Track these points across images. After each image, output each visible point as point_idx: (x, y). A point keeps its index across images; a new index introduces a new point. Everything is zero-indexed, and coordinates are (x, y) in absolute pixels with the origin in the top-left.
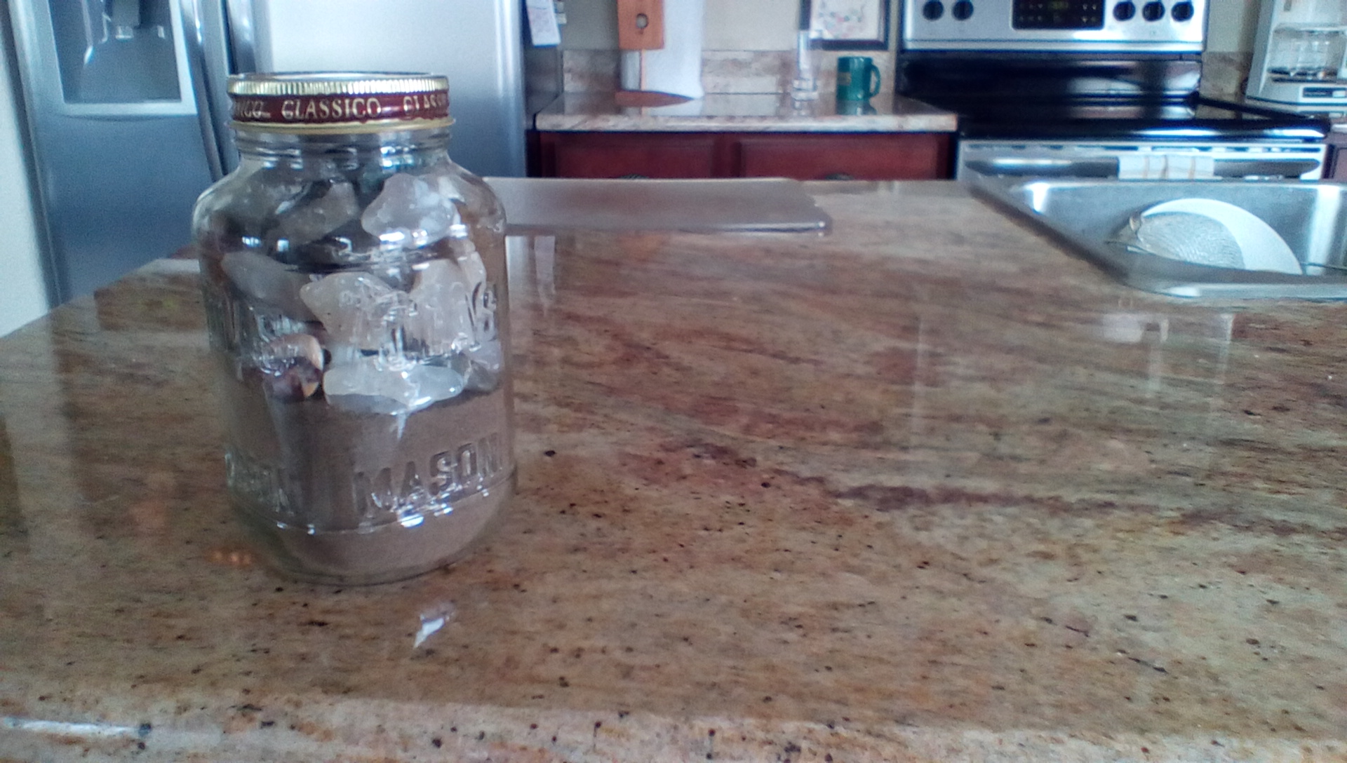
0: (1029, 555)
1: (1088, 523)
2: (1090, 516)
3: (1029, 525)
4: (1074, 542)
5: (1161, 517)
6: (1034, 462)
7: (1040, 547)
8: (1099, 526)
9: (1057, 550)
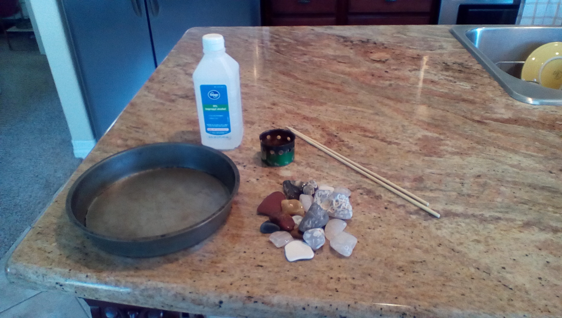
0: (473, 241)
1: (492, 226)
2: (492, 224)
3: (473, 227)
4: (487, 235)
5: (516, 224)
6: (475, 197)
7: (476, 237)
8: (495, 228)
9: (482, 239)
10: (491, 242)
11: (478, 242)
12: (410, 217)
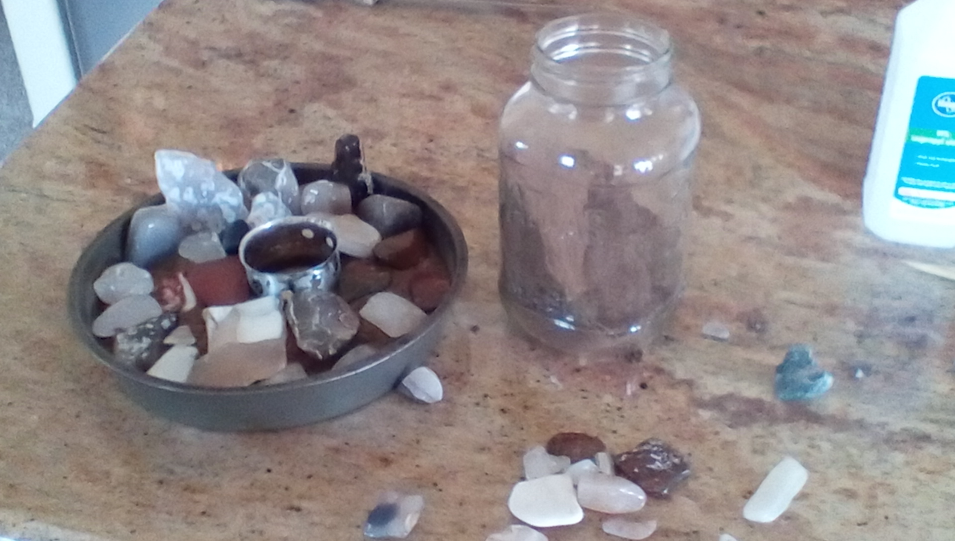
0: (836, 492)
1: (899, 458)
2: (905, 451)
3: (849, 456)
4: (878, 480)
6: (881, 377)
7: (848, 484)
8: (907, 463)
9: (861, 487)
10: (882, 498)
11: (850, 494)
12: (697, 415)
